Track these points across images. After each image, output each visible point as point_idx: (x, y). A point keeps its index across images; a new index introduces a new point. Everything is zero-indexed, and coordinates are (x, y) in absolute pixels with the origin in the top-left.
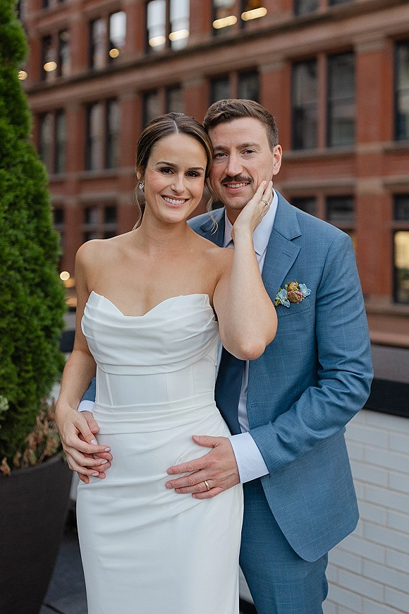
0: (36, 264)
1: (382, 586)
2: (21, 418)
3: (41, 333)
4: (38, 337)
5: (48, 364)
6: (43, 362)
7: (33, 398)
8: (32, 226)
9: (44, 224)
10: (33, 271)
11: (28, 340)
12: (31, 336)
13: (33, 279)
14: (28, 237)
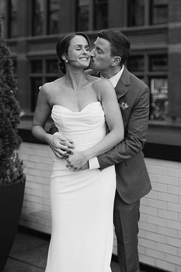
0: (7, 94)
1: (164, 237)
2: (3, 163)
3: (11, 125)
4: (10, 127)
5: (14, 139)
6: (12, 138)
7: (8, 154)
8: (4, 77)
9: (10, 75)
10: (7, 97)
11: (6, 128)
12: (7, 126)
13: (6, 101)
14: (4, 82)
